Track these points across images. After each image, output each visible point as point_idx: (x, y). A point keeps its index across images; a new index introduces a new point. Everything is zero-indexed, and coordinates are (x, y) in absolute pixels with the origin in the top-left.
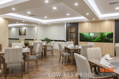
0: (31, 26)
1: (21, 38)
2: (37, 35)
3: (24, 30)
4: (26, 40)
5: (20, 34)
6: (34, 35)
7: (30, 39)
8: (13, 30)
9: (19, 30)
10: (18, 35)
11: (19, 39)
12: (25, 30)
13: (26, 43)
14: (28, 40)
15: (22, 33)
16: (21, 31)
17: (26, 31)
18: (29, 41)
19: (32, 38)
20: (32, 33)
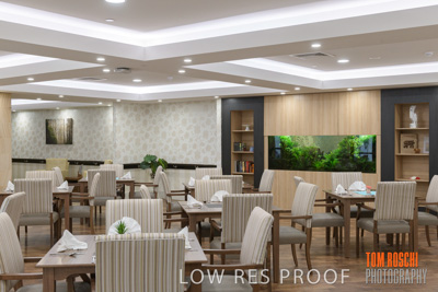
0: (94, 108)
1: (53, 155)
2: (115, 146)
3: (66, 122)
4: (72, 163)
5: (50, 139)
6: (104, 144)
7: (88, 159)
8: (23, 120)
9: (47, 124)
10: (40, 143)
11: (44, 162)
12: (71, 121)
13: (75, 176)
14: (80, 163)
15: (57, 137)
16: (52, 125)
17: (74, 126)
18: (84, 167)
19: (99, 156)
20: (99, 135)
